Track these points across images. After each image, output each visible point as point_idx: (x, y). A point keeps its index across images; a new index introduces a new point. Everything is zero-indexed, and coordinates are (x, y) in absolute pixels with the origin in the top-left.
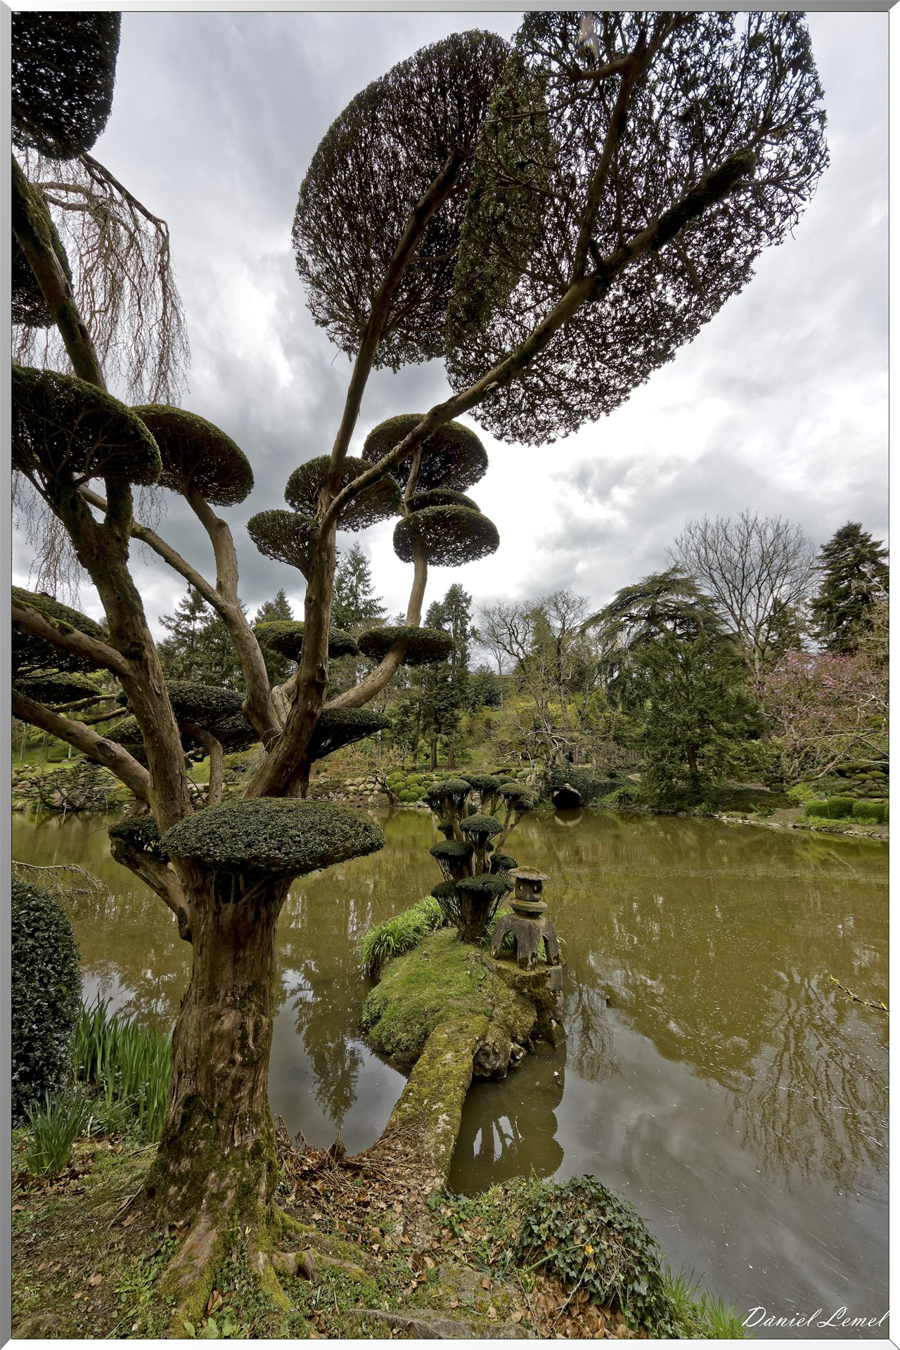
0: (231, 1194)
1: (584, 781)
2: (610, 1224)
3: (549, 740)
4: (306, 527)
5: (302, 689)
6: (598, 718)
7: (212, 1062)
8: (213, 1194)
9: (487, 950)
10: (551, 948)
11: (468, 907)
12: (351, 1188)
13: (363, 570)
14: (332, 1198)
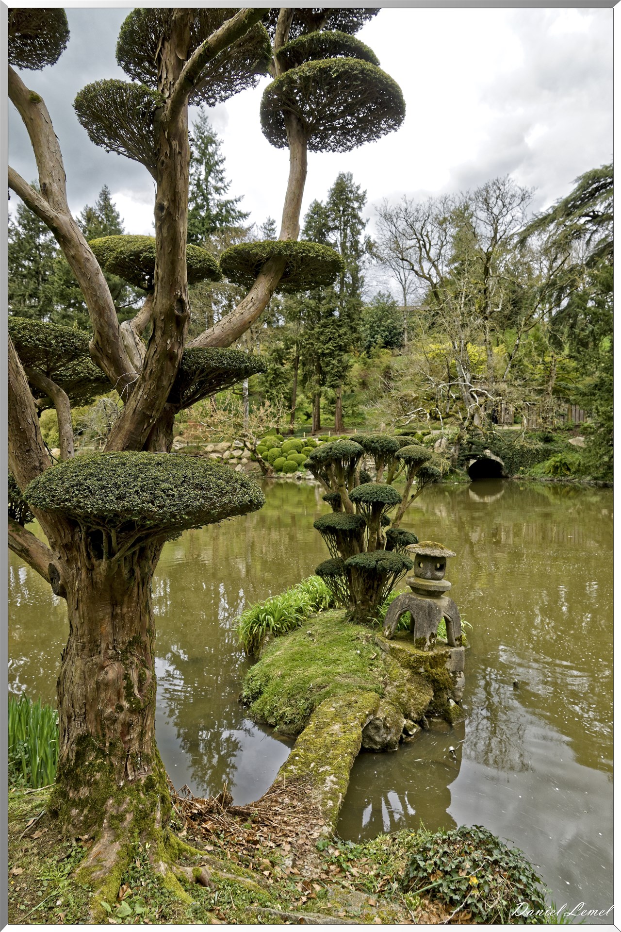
0: (129, 817)
1: (510, 447)
2: (496, 862)
3: (466, 394)
4: (149, 103)
5: (160, 324)
6: (535, 364)
7: (100, 707)
8: (113, 816)
9: (379, 630)
10: (453, 630)
11: (359, 586)
12: (241, 831)
13: (212, 155)
14: (222, 835)
